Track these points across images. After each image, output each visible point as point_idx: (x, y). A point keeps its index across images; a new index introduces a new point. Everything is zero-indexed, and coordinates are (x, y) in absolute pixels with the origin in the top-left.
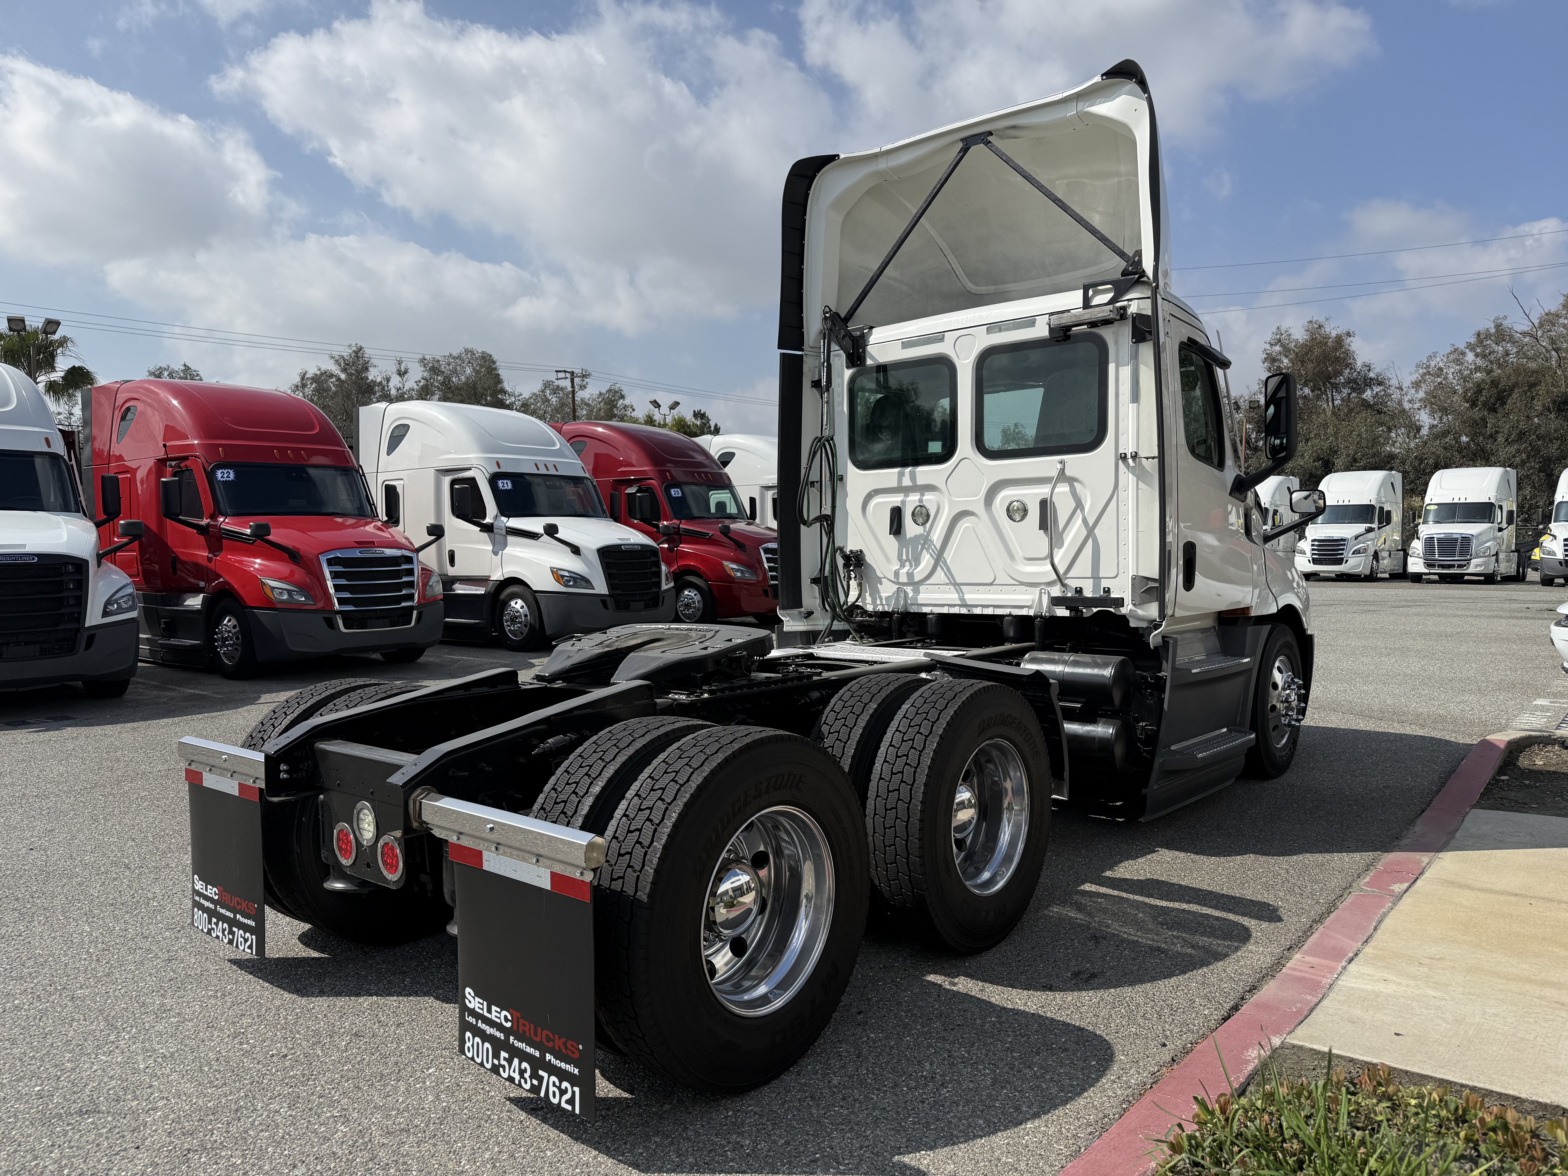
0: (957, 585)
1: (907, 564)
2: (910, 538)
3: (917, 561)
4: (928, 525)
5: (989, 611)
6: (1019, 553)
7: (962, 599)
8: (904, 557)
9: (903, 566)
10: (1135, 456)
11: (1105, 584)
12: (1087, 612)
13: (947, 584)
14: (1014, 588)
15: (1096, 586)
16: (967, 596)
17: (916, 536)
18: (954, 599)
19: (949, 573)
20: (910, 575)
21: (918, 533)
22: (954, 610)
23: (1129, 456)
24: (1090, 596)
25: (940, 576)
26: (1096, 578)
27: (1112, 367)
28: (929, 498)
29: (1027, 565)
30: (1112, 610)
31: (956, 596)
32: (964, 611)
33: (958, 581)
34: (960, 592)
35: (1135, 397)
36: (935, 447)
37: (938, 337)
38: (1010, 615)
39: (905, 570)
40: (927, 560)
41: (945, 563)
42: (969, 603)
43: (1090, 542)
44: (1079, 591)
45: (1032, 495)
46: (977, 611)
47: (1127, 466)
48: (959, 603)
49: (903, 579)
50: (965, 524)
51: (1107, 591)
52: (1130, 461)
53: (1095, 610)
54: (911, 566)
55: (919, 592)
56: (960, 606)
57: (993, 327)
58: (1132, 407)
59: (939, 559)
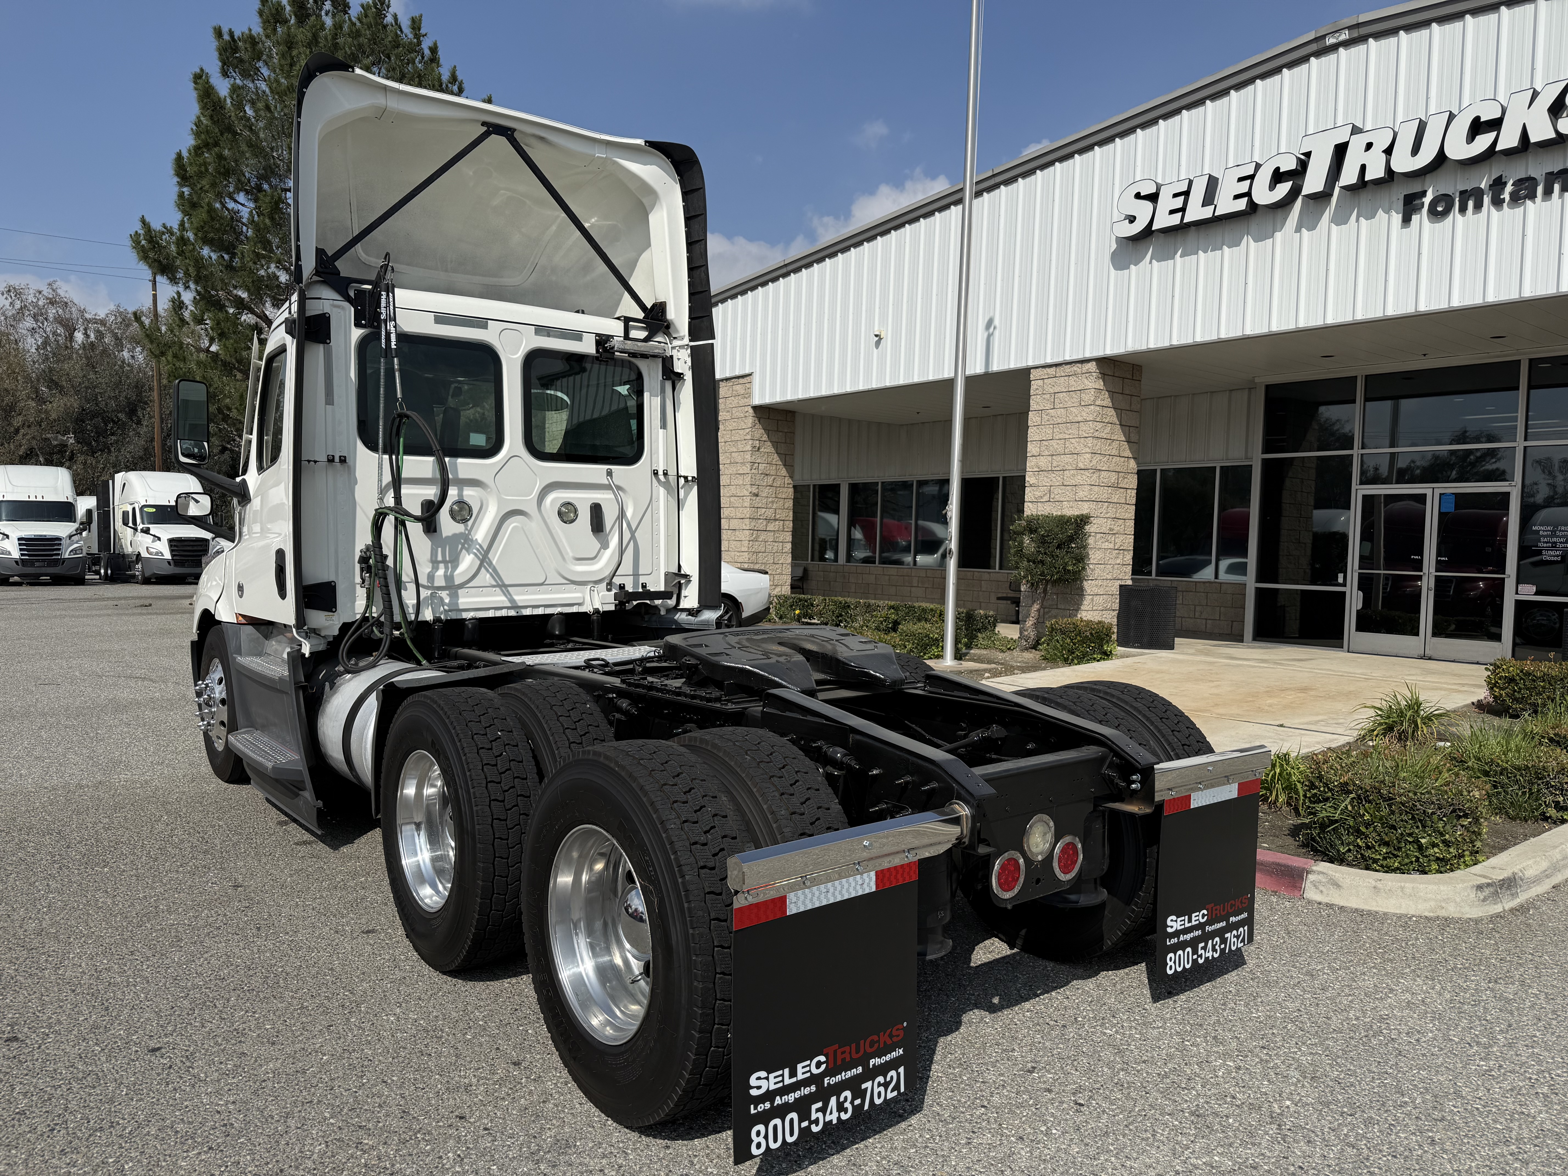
0: (503, 587)
1: (442, 565)
2: (447, 537)
3: (454, 561)
4: (470, 523)
5: (540, 611)
6: (570, 553)
7: (512, 600)
8: (440, 558)
9: (435, 568)
10: (665, 474)
11: (642, 580)
12: (628, 607)
13: (494, 586)
14: (563, 587)
15: (636, 583)
16: (516, 598)
17: (455, 535)
18: (503, 602)
19: (495, 574)
20: (449, 578)
21: (457, 532)
22: (503, 613)
23: (661, 473)
24: (631, 591)
25: (485, 577)
26: (636, 575)
27: (646, 395)
28: (470, 494)
29: (576, 565)
30: (648, 602)
31: (503, 598)
32: (512, 613)
33: (507, 583)
34: (507, 594)
35: (664, 426)
36: (478, 440)
37: (481, 323)
38: (561, 614)
39: (441, 572)
40: (467, 562)
41: (490, 564)
42: (520, 604)
43: (632, 543)
44: (622, 587)
45: (583, 500)
46: (527, 612)
47: (659, 480)
48: (509, 605)
49: (440, 581)
50: (513, 523)
51: (644, 586)
52: (662, 477)
53: (635, 603)
54: (446, 568)
55: (457, 597)
56: (508, 608)
57: (540, 330)
58: (661, 431)
59: (484, 560)
